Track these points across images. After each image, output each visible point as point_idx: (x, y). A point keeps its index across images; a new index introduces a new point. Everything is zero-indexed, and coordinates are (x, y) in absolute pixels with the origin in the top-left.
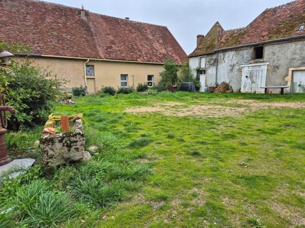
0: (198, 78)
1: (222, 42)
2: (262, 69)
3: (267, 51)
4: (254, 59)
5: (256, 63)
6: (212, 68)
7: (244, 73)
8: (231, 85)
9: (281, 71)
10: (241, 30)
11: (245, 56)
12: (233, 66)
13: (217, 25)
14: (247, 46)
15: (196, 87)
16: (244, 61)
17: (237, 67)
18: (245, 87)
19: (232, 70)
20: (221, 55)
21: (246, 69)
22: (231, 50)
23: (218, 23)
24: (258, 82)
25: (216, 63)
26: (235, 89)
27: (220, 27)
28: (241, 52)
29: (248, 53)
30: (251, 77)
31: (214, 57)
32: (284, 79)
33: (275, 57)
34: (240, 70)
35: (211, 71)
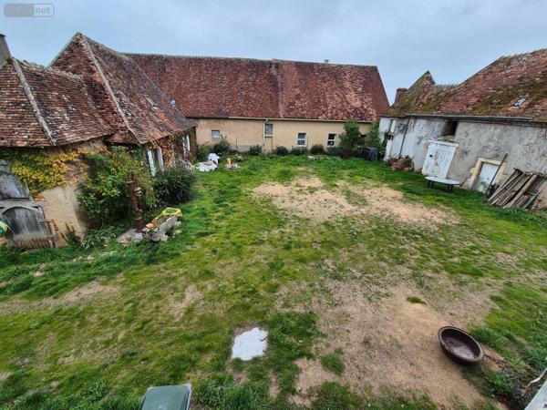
0: (385, 144)
1: (422, 103)
2: (450, 150)
3: (462, 128)
4: (445, 135)
5: (445, 141)
6: (400, 135)
7: (430, 152)
8: (414, 161)
9: (469, 159)
10: (452, 87)
11: (436, 129)
12: (421, 139)
13: (427, 77)
14: (440, 117)
15: (379, 154)
16: (434, 136)
17: (424, 142)
18: (427, 167)
19: (418, 143)
20: (412, 121)
21: (434, 145)
22: (422, 117)
23: (428, 73)
24: (442, 165)
25: (404, 130)
26: (416, 168)
27: (430, 79)
28: (433, 123)
29: (438, 126)
30: (436, 157)
31: (405, 122)
32: (469, 170)
33: (467, 139)
34: (427, 146)
35: (398, 138)
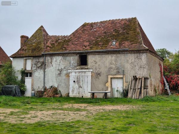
0: (23, 81)
1: (48, 46)
2: (87, 75)
3: (91, 59)
4: (79, 66)
5: (82, 69)
6: (39, 71)
7: (72, 79)
8: (60, 89)
9: (102, 78)
10: (64, 37)
11: (72, 62)
12: (61, 71)
13: (41, 29)
14: (74, 53)
15: (21, 90)
16: (71, 66)
17: (64, 72)
18: (73, 91)
19: (60, 74)
20: (48, 58)
21: (73, 74)
22: (58, 55)
23: (42, 27)
24: (85, 86)
25: (43, 66)
26: (64, 94)
27: (45, 31)
28: (68, 58)
29: (74, 60)
30: (78, 82)
31: (41, 60)
32: (106, 85)
33: (97, 65)
34: (68, 75)
35: (38, 74)
